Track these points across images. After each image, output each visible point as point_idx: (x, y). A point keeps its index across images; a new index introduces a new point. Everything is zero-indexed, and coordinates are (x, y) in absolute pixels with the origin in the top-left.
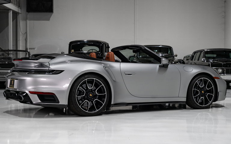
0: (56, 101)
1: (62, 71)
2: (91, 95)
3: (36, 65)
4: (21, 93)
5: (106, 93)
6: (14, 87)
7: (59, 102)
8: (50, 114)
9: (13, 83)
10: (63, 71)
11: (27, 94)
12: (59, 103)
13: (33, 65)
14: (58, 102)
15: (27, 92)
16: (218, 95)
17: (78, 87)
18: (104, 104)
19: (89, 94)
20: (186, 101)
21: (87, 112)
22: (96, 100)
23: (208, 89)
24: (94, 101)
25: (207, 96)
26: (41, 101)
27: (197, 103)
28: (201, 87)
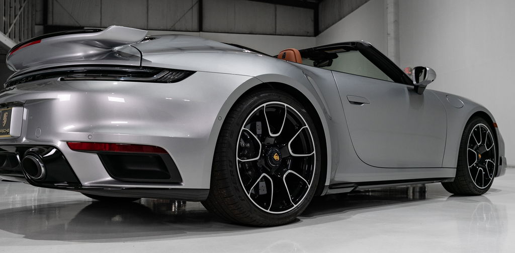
0: (169, 177)
1: (188, 73)
2: (276, 157)
4: (36, 149)
5: (314, 152)
6: (8, 133)
7: (181, 181)
8: (117, 218)
9: (5, 122)
10: (193, 72)
11: (59, 152)
12: (179, 183)
14: (179, 180)
15: (60, 144)
16: (501, 164)
17: (243, 128)
18: (309, 186)
19: (271, 153)
20: (455, 178)
21: (268, 211)
22: (290, 173)
23: (488, 150)
24: (285, 176)
25: (486, 165)
26: (112, 177)
27: (474, 181)
28: (479, 144)
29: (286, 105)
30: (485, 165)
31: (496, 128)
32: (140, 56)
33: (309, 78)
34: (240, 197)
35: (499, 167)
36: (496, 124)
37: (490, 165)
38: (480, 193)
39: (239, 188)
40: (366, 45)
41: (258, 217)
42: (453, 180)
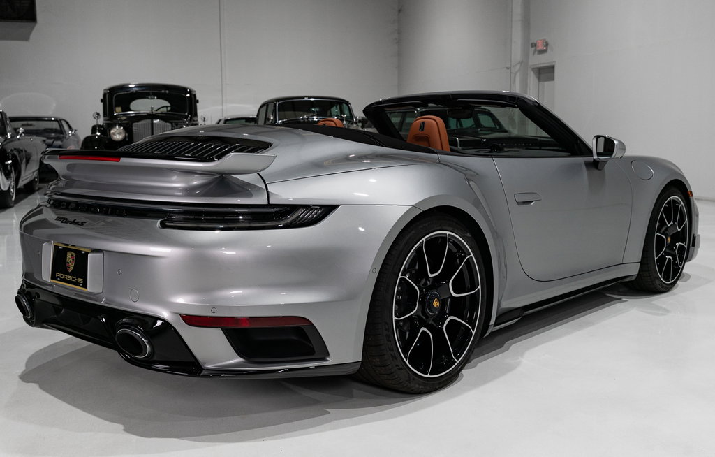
0: (312, 352)
1: (330, 209)
2: (436, 304)
3: (196, 181)
5: (480, 287)
7: (328, 354)
13: (177, 183)
14: (325, 354)
16: (693, 245)
17: (400, 277)
18: (474, 333)
19: (430, 299)
20: (638, 275)
21: (428, 376)
22: (452, 320)
23: (679, 230)
24: (445, 326)
25: (676, 251)
26: (242, 357)
27: (661, 274)
28: (669, 225)
29: (448, 233)
30: (674, 250)
31: (691, 198)
32: (264, 187)
33: (471, 183)
34: (397, 366)
35: (692, 248)
36: (691, 192)
37: (681, 248)
38: (666, 289)
39: (397, 355)
40: (531, 103)
41: (417, 386)
42: (634, 278)
